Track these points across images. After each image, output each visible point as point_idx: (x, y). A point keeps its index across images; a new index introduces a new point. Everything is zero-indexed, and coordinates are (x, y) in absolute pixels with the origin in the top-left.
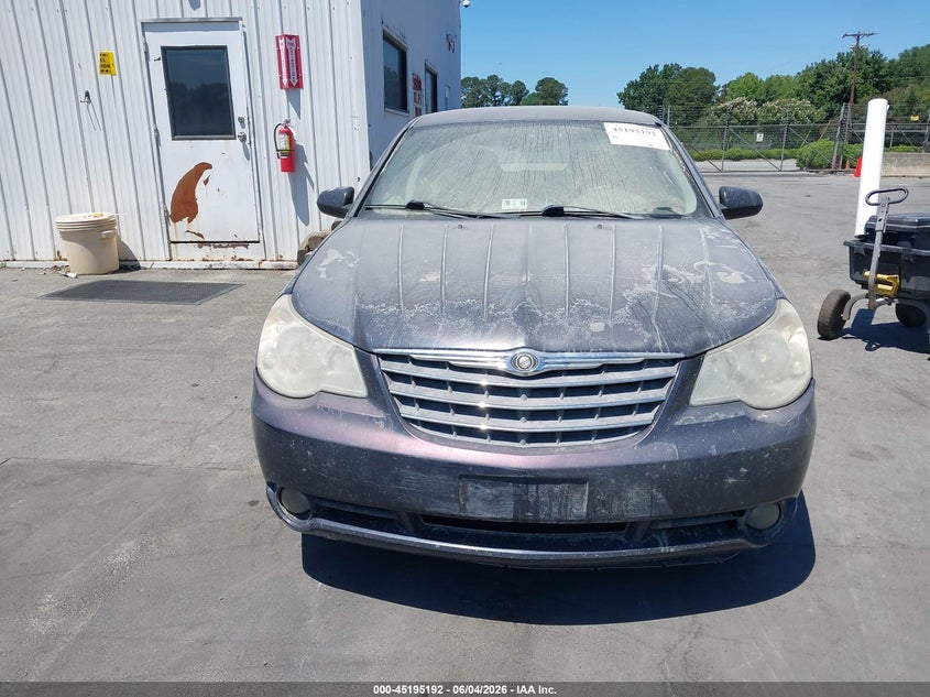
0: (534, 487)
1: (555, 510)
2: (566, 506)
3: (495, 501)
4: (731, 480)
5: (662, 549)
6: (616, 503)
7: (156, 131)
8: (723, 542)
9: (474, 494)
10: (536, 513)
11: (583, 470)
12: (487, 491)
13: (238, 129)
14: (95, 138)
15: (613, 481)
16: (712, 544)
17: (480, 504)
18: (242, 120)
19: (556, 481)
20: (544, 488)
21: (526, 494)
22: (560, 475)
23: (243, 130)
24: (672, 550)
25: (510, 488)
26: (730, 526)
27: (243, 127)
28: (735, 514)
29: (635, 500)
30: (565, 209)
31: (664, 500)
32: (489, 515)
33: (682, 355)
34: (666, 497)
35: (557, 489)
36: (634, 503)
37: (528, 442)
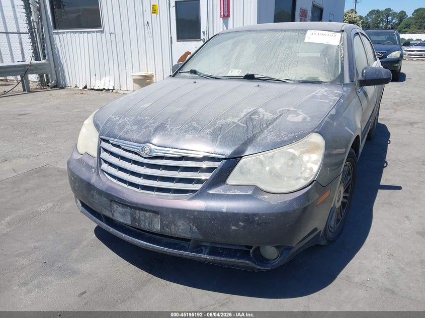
0: (138, 211)
1: (147, 224)
2: (152, 223)
3: (124, 214)
4: (234, 228)
5: (203, 256)
6: (173, 227)
7: (171, 37)
8: (237, 260)
9: (116, 209)
10: (139, 224)
11: (158, 207)
12: (121, 209)
13: (202, 36)
14: (149, 40)
15: (171, 216)
16: (230, 260)
17: (119, 215)
18: (204, 32)
19: (146, 211)
20: (142, 213)
21: (135, 214)
22: (147, 208)
23: (204, 37)
24: (207, 258)
25: (128, 210)
26: (244, 253)
27: (204, 35)
28: (247, 247)
29: (182, 227)
30: (255, 76)
31: (196, 230)
32: (122, 221)
33: (224, 157)
34: (198, 229)
35: (148, 214)
36: (181, 229)
37: (143, 190)
